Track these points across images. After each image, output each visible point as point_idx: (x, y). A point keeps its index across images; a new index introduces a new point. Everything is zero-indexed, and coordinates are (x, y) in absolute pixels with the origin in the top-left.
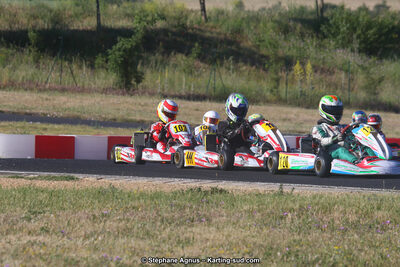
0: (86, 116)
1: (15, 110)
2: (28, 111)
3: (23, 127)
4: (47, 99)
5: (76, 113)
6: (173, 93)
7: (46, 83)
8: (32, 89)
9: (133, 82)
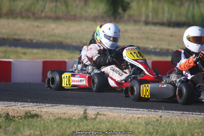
0: (69, 41)
1: (5, 36)
2: (16, 37)
3: (5, 52)
4: (37, 27)
5: (59, 39)
6: (155, 20)
7: (42, 11)
8: (28, 18)
9: (120, 10)
